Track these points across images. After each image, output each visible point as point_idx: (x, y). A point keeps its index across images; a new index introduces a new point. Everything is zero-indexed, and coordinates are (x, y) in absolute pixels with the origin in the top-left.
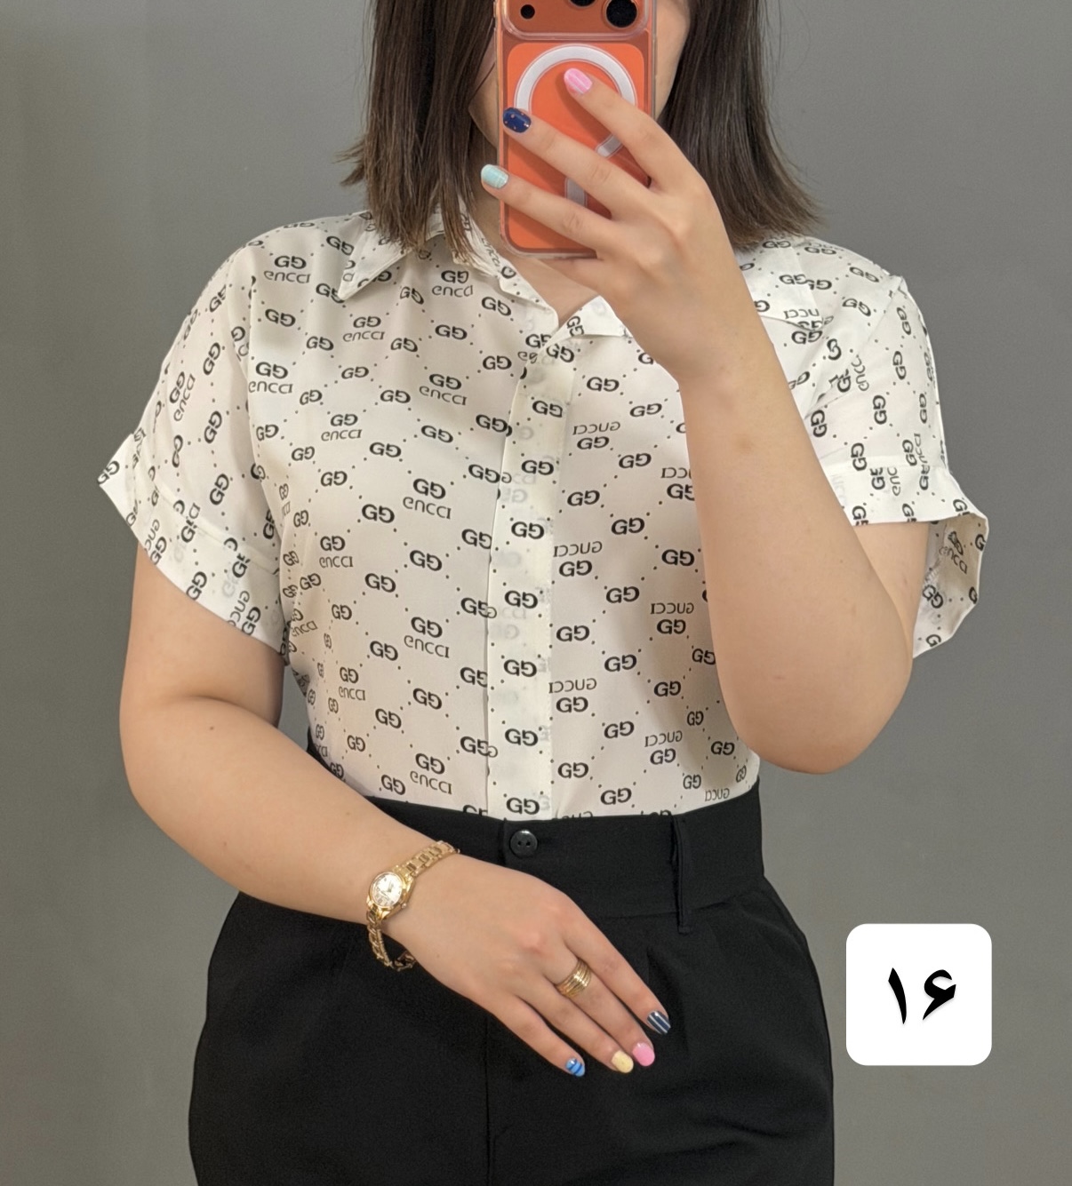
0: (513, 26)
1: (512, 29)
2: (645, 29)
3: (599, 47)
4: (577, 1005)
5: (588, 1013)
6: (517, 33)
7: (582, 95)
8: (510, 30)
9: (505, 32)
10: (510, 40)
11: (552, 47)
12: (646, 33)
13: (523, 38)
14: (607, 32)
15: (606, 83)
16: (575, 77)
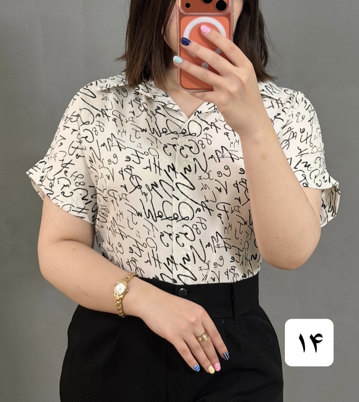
2: (230, 12)
3: (213, 18)
6: (184, 13)
7: (207, 34)
8: (181, 11)
10: (181, 16)
11: (197, 18)
13: (187, 15)
14: (216, 12)
15: (216, 30)
16: (205, 28)
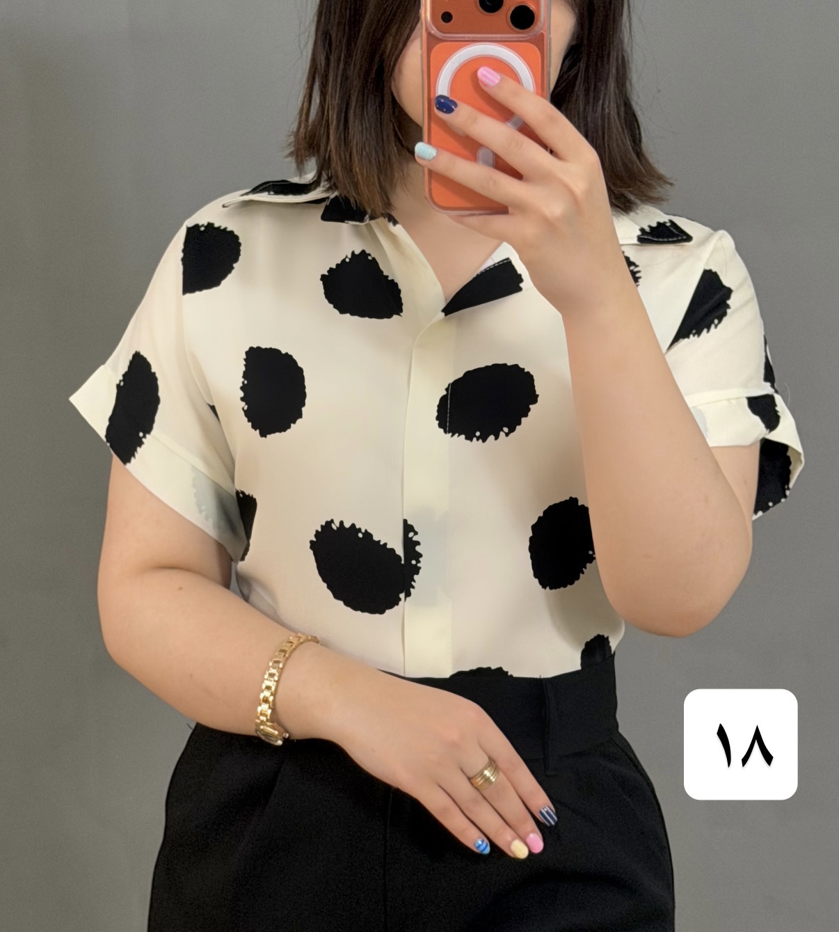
0: (435, 29)
1: (434, 31)
2: (542, 31)
3: (504, 45)
4: (484, 798)
5: (493, 804)
6: (438, 34)
7: (493, 87)
8: (433, 32)
9: (429, 34)
10: (432, 41)
12: (542, 34)
13: (442, 38)
14: (511, 34)
15: (511, 77)
